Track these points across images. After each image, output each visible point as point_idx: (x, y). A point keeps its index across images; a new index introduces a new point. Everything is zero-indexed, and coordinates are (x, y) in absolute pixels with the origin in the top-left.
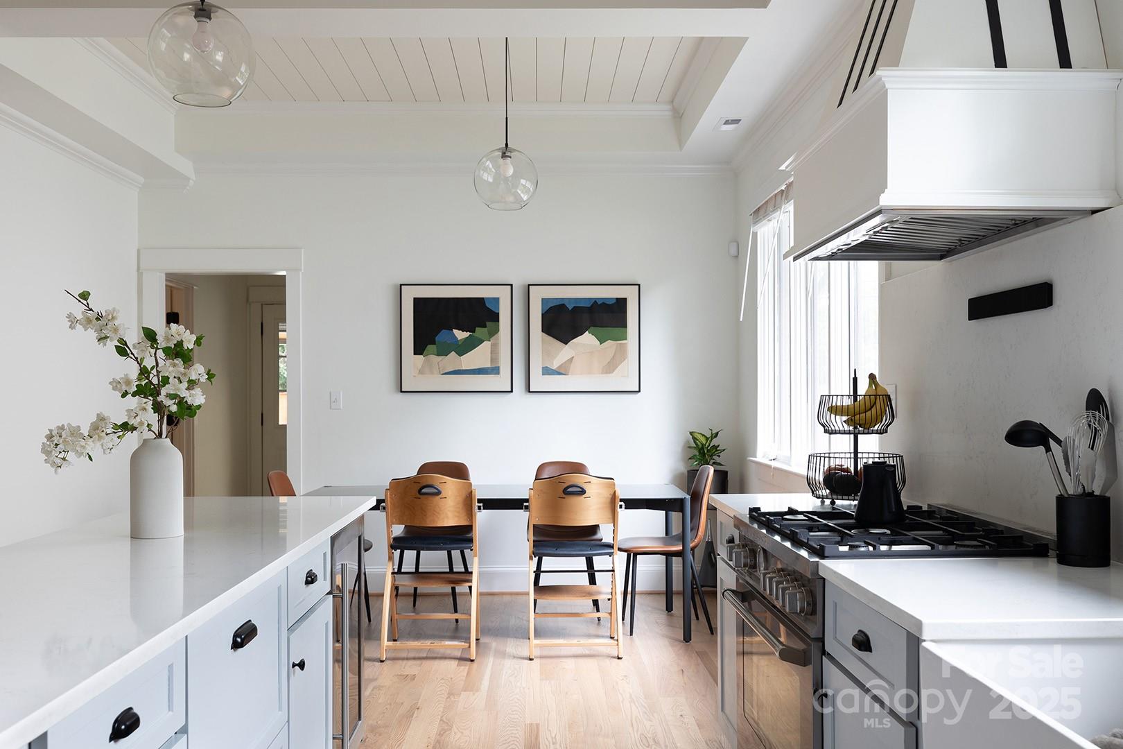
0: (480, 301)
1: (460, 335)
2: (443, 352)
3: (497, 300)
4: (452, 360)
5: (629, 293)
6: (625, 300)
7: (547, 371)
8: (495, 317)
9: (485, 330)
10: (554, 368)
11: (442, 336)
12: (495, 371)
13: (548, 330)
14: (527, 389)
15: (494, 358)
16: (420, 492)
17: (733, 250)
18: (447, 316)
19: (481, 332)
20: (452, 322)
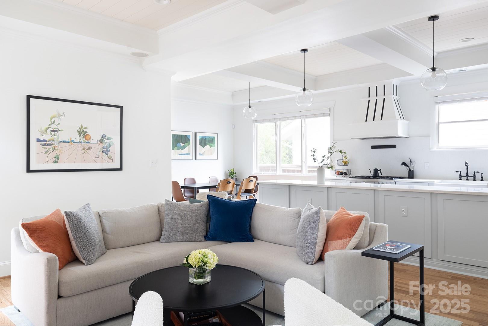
0: (186, 136)
1: (182, 145)
2: (178, 149)
3: (190, 136)
4: (180, 151)
5: (215, 135)
6: (215, 137)
7: (200, 154)
8: (189, 140)
9: (187, 143)
10: (201, 153)
11: (178, 145)
12: (189, 154)
13: (200, 144)
14: (196, 159)
15: (189, 151)
16: (227, 183)
17: (233, 127)
18: (179, 139)
19: (186, 144)
20: (180, 141)
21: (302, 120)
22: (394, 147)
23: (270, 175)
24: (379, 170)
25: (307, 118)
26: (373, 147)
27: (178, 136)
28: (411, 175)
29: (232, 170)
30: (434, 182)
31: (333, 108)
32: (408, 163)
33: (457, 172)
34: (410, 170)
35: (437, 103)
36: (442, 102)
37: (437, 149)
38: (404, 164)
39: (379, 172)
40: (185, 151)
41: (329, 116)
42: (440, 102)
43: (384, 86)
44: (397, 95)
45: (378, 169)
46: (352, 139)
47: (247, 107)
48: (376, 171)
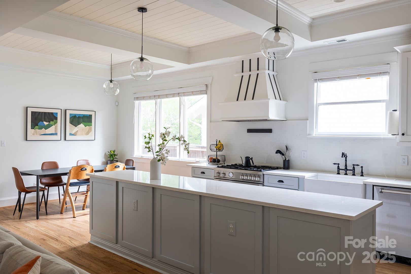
0: (52, 113)
1: (46, 123)
2: (40, 128)
3: (57, 113)
4: (43, 131)
5: (92, 113)
6: (91, 115)
7: (71, 134)
8: (56, 118)
9: (53, 122)
10: (73, 133)
11: (40, 123)
12: (56, 134)
13: (71, 122)
14: (65, 140)
15: (56, 130)
16: (81, 170)
17: (117, 104)
18: (42, 117)
19: (51, 123)
20: (43, 119)
21: (180, 98)
22: (270, 131)
23: (149, 159)
24: (250, 159)
25: (184, 95)
26: (250, 131)
27: (40, 115)
28: (287, 165)
29: (112, 152)
30: (305, 176)
31: (211, 85)
32: (283, 150)
33: (335, 164)
34: (286, 159)
35: (316, 80)
36: (321, 79)
37: (315, 135)
38: (278, 152)
39: (251, 160)
40: (51, 130)
41: (206, 93)
42: (318, 79)
43: (258, 59)
44: (273, 71)
45: (250, 157)
46: (222, 121)
47: (108, 81)
48: (248, 159)
